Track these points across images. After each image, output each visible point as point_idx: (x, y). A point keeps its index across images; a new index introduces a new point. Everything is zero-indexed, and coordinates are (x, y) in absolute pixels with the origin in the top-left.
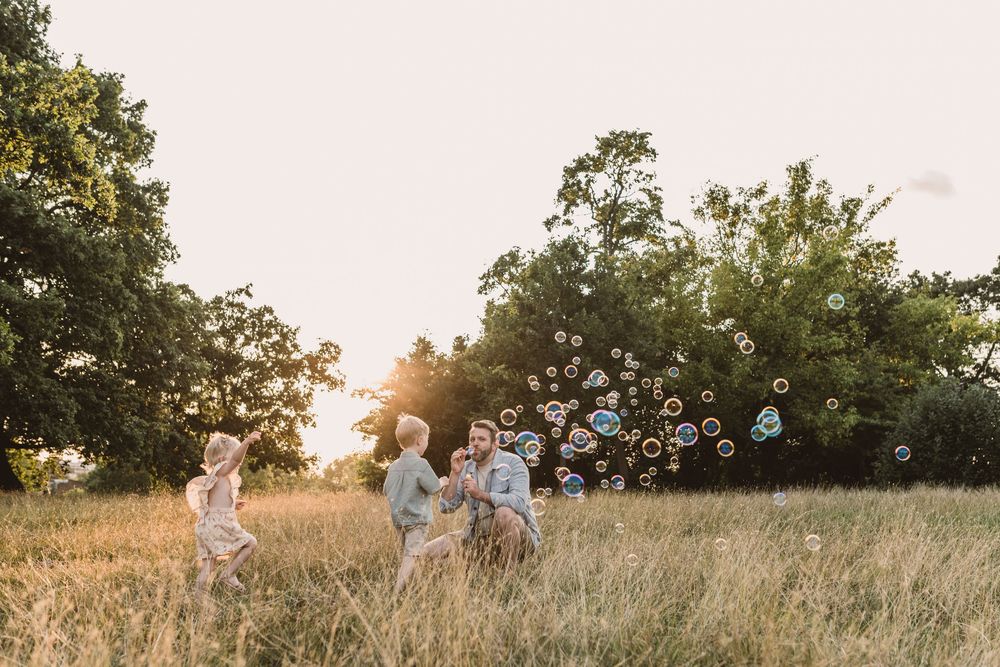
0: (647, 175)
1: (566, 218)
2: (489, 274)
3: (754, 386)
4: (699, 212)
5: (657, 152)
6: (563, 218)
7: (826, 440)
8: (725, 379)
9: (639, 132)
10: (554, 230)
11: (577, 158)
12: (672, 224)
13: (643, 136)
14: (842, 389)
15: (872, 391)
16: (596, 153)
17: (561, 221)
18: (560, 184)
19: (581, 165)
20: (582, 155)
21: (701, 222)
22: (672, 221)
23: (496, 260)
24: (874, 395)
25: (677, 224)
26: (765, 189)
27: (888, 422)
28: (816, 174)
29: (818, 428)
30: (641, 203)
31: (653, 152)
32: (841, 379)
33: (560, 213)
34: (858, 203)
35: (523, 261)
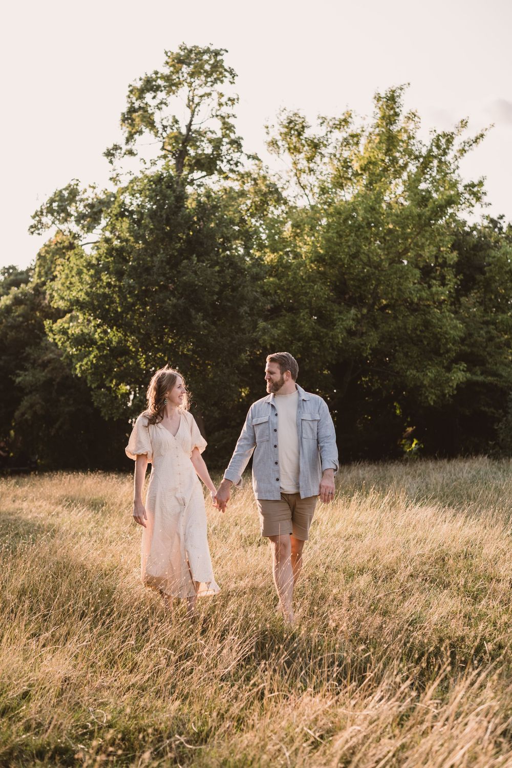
0: (229, 99)
1: (128, 147)
2: (42, 212)
3: (356, 341)
4: (274, 143)
5: (236, 71)
6: (125, 148)
7: (432, 399)
8: (327, 334)
9: (212, 48)
10: (115, 161)
11: (143, 77)
12: (249, 157)
13: (217, 53)
14: (446, 343)
15: (472, 345)
16: (166, 71)
17: (123, 151)
18: (125, 108)
19: (149, 86)
20: (150, 73)
21: (275, 155)
22: (249, 154)
23: (51, 195)
24: (475, 350)
25: (255, 158)
26: (349, 120)
27: (489, 378)
28: (406, 105)
29: (425, 386)
30: (212, 132)
31: (231, 72)
32: (446, 333)
33: (121, 142)
34: (449, 139)
35: (84, 197)
